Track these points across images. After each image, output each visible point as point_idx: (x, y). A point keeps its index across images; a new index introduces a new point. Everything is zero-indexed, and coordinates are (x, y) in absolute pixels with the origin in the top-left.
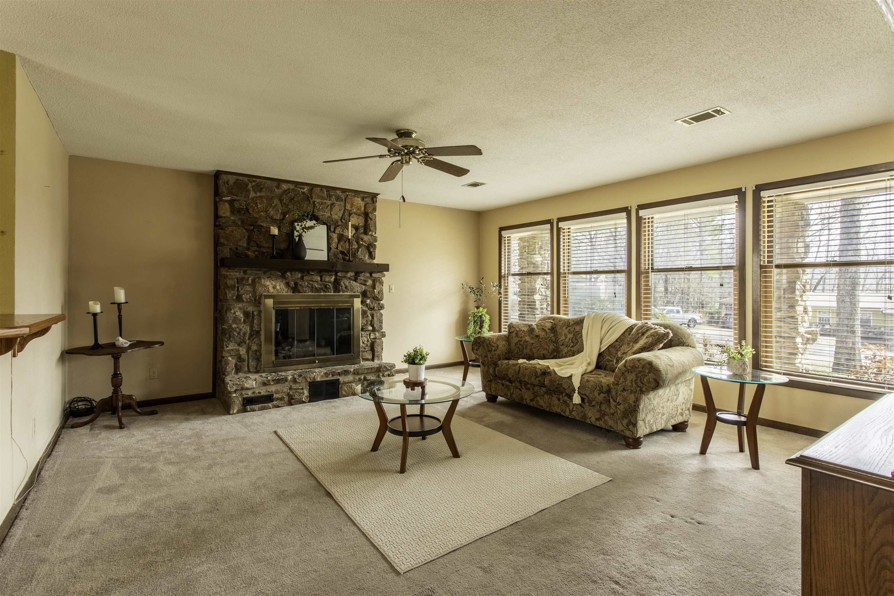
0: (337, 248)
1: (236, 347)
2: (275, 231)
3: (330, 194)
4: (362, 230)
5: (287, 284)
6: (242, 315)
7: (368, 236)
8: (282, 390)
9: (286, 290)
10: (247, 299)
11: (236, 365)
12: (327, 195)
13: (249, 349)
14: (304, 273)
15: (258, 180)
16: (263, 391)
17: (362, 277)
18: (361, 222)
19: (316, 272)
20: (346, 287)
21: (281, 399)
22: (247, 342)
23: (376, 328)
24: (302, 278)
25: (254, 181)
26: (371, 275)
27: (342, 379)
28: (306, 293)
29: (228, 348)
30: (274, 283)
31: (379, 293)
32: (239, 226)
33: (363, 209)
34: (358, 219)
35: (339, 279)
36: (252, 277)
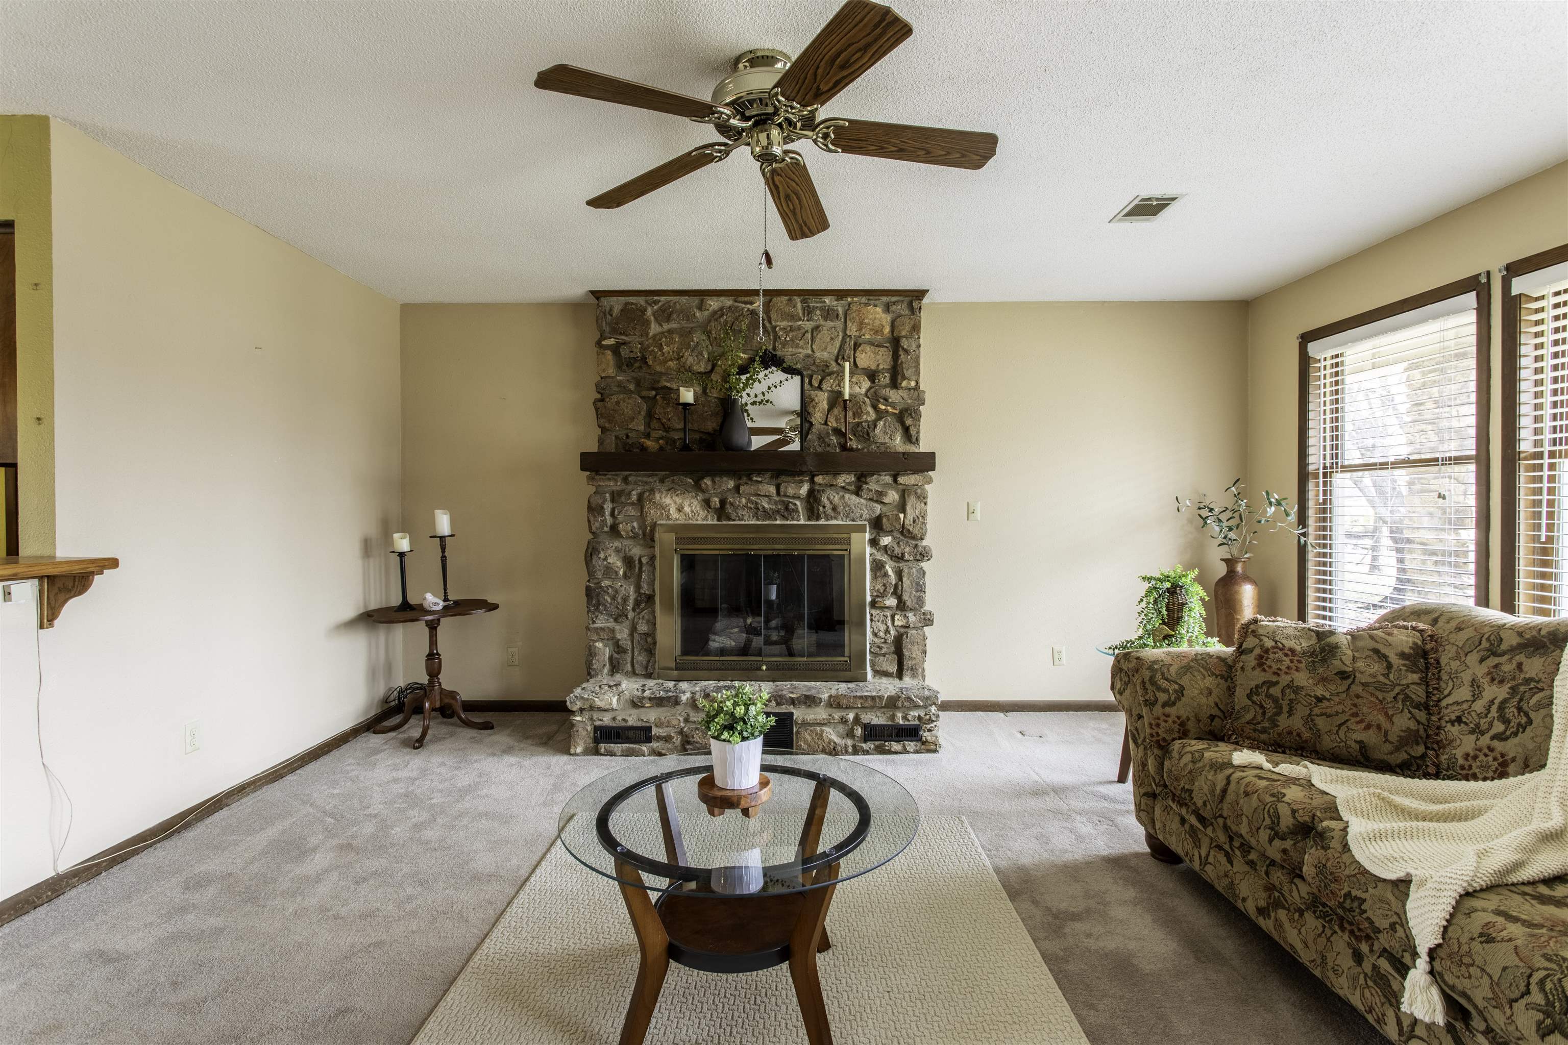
0: (826, 424)
1: (611, 624)
2: (687, 395)
3: (808, 306)
4: (885, 379)
5: (707, 503)
6: (619, 564)
7: (900, 392)
8: (668, 722)
9: (703, 513)
10: (627, 532)
11: (611, 658)
12: (803, 309)
13: (633, 629)
14: (740, 479)
15: (663, 298)
16: (633, 719)
17: (873, 484)
18: (884, 361)
19: (768, 475)
20: (834, 509)
21: (667, 739)
22: (631, 615)
23: (908, 603)
24: (737, 488)
25: (656, 302)
26: (895, 481)
27: (799, 713)
28: (742, 520)
29: (595, 625)
30: (678, 500)
31: (914, 522)
32: (632, 392)
33: (887, 330)
34: (876, 354)
35: (818, 491)
36: (639, 489)
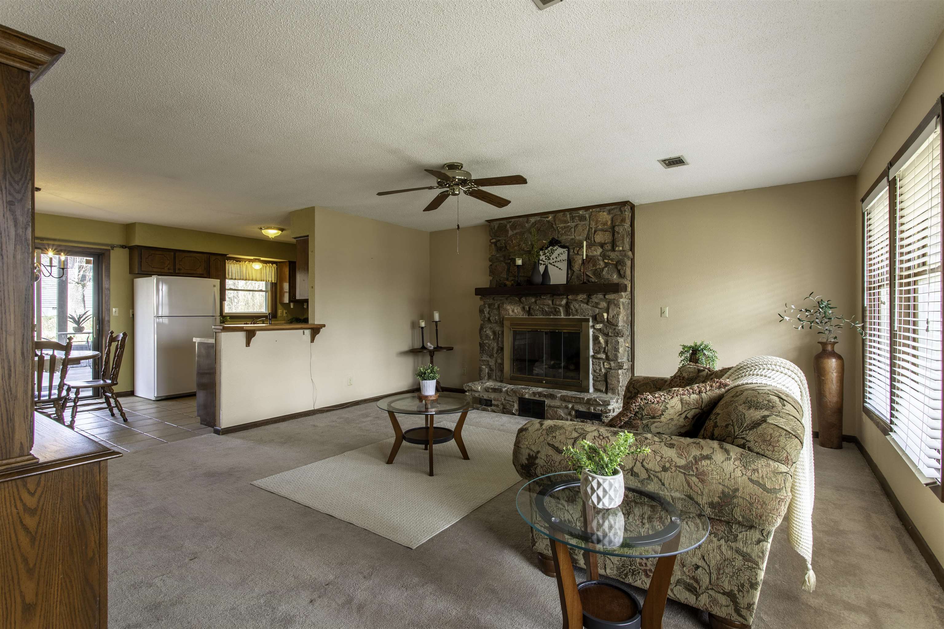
0: (580, 271)
1: (488, 359)
2: (519, 262)
3: (572, 216)
4: (608, 247)
5: (524, 308)
6: (491, 334)
7: (616, 253)
8: (498, 399)
9: (522, 313)
10: (493, 321)
11: (488, 373)
12: (570, 217)
13: (496, 361)
14: (537, 297)
15: (513, 220)
16: (486, 396)
17: (595, 299)
18: (608, 238)
19: (549, 296)
20: (577, 311)
21: (497, 406)
22: (495, 355)
23: (610, 357)
24: (536, 302)
25: (510, 222)
26: (605, 297)
27: (547, 402)
28: (537, 316)
29: (483, 359)
30: (512, 307)
31: (613, 317)
32: (501, 261)
33: (609, 223)
34: (604, 235)
35: (570, 302)
36: (499, 303)
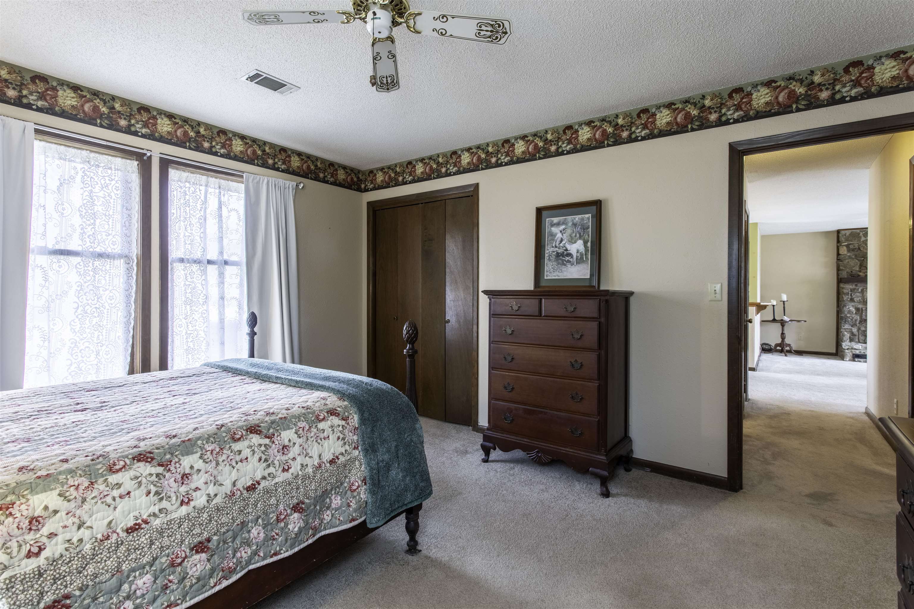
1: (850, 327)
6: (854, 310)
11: (850, 337)
22: (858, 325)
29: (845, 328)
32: (853, 259)
36: (861, 288)
